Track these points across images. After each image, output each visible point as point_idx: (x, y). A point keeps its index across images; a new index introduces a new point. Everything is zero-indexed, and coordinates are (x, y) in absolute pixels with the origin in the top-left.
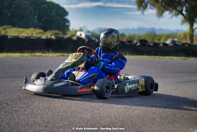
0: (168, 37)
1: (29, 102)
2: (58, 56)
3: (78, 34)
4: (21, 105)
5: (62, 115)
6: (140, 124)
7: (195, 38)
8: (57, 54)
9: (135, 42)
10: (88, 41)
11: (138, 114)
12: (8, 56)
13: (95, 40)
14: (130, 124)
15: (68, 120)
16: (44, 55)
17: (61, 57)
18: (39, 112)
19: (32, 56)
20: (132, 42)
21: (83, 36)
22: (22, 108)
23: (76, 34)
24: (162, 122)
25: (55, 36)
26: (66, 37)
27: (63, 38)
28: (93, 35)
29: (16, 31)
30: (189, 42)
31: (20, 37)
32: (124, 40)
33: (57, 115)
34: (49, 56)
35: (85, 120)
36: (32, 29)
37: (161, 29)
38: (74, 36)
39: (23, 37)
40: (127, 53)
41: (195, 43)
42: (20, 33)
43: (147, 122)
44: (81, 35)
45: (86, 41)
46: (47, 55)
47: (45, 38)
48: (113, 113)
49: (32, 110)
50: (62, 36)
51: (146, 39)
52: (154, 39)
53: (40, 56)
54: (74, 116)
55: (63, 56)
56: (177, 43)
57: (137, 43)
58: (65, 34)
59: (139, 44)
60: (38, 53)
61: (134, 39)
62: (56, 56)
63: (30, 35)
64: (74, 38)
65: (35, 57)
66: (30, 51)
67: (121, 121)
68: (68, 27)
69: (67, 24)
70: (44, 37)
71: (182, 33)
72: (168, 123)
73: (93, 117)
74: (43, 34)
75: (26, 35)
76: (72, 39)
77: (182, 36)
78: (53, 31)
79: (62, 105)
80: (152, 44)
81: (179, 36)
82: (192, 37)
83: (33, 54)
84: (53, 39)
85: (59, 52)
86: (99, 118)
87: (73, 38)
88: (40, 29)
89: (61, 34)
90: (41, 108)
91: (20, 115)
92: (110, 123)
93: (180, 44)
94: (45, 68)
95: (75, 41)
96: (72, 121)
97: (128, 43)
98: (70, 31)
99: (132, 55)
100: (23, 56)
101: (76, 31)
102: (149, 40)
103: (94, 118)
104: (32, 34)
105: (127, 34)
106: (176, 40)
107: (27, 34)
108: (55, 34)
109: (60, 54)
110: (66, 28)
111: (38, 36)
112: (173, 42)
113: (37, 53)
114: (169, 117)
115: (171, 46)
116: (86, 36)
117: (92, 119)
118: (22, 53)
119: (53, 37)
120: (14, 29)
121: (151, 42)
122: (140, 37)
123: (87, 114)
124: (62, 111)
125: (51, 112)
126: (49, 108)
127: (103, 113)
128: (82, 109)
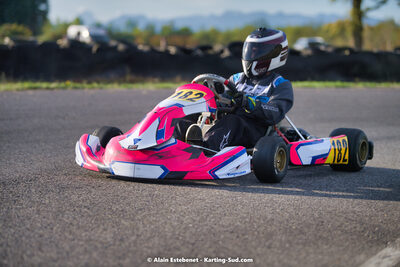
0: (299, 33)
2: (23, 90)
3: (72, 32)
5: (41, 236)
6: (236, 248)
7: (366, 34)
8: (19, 85)
9: (217, 48)
10: (98, 50)
11: (230, 225)
13: (115, 48)
15: (57, 245)
17: (31, 92)
20: (210, 48)
21: (85, 36)
23: (66, 32)
24: (290, 242)
25: (11, 39)
26: (41, 39)
27: (33, 43)
28: (111, 33)
30: (351, 43)
32: (190, 45)
33: (28, 237)
35: (99, 246)
37: (281, 15)
38: (61, 37)
41: (367, 46)
43: (254, 243)
44: (79, 34)
45: (95, 49)
48: (168, 226)
50: (31, 38)
54: (71, 237)
55: (35, 88)
56: (322, 48)
57: (222, 52)
58: (36, 32)
59: (227, 53)
61: (215, 40)
62: (18, 90)
64: (63, 43)
67: (188, 242)
68: (45, 14)
69: (42, 7)
71: (334, 22)
72: (304, 244)
76: (58, 46)
77: (334, 30)
79: (38, 212)
81: (327, 31)
82: (358, 31)
84: (6, 46)
85: (25, 79)
86: (133, 238)
87: (59, 41)
89: (28, 32)
92: (161, 249)
93: (330, 50)
95: (65, 49)
96: (67, 248)
97: (199, 52)
98: (50, 26)
101: (66, 26)
103: (122, 240)
105: (196, 29)
106: (319, 39)
108: (13, 35)
109: (27, 85)
110: (40, 18)
112: (313, 46)
114: (306, 230)
115: (309, 57)
116: (93, 37)
117: (118, 243)
119: (7, 41)
122: (228, 35)
123: (105, 230)
124: (39, 225)
125: (12, 230)
126: (5, 221)
127: (145, 226)
128: (89, 219)
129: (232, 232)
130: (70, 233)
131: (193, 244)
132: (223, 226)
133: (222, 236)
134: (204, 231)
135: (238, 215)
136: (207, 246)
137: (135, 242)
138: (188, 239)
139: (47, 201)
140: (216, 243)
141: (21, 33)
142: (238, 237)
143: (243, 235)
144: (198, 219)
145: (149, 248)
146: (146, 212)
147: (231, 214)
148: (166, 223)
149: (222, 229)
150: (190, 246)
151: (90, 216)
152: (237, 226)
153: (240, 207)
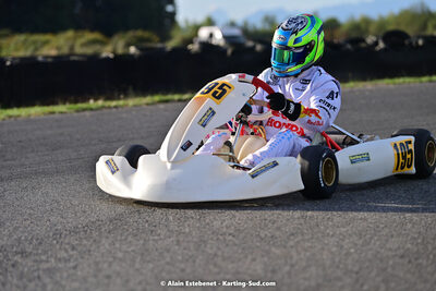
1: (85, 242)
2: (153, 104)
3: (204, 33)
4: (63, 254)
5: (183, 270)
8: (148, 99)
9: (370, 40)
10: (233, 53)
11: (399, 248)
12: (10, 117)
13: (253, 48)
14: (379, 279)
16: (114, 103)
17: (162, 106)
18: (116, 267)
19: (78, 111)
20: (364, 41)
21: (218, 38)
22: (67, 260)
23: (196, 35)
25: (137, 47)
26: (170, 45)
27: (162, 50)
28: (246, 32)
29: (25, 42)
31: (40, 59)
32: (339, 38)
34: (127, 105)
36: (70, 33)
38: (191, 42)
39: (46, 57)
40: (350, 75)
42: (36, 49)
44: (211, 35)
45: (229, 52)
46: (121, 102)
47: (111, 56)
48: (325, 252)
49: (97, 263)
50: (159, 45)
51: (403, 28)
52: (424, 27)
53: (103, 107)
54: (216, 270)
55: (167, 101)
57: (376, 43)
58: (165, 37)
59: (381, 45)
60: (96, 100)
61: (367, 32)
62: (148, 104)
63: (65, 50)
64: (194, 47)
65: (88, 113)
66: (72, 98)
67: (351, 271)
68: (173, 15)
69: (169, 8)
70: (107, 52)
73: (270, 268)
74: (103, 43)
75: (53, 52)
76: (189, 51)
78: (131, 34)
79: (178, 242)
80: (420, 42)
83: (80, 105)
84: (132, 56)
85: (154, 92)
86: (287, 268)
87: (190, 47)
88: (92, 30)
89: (155, 38)
90: (120, 255)
91: (63, 283)
94: (119, 140)
95: (196, 55)
97: (349, 46)
98: (179, 28)
99: (364, 79)
100: (53, 113)
101: (197, 28)
102: (410, 31)
104: (72, 48)
107: (58, 48)
108: (138, 42)
109: (157, 98)
110: (167, 21)
111: (89, 51)
113: (92, 101)
116: (226, 37)
118: (48, 105)
119: (133, 50)
120: (21, 38)
121: (419, 37)
122: (382, 23)
123: (254, 260)
124: (180, 258)
125: (151, 266)
126: (142, 254)
127: (299, 253)
128: (236, 248)
129: (402, 257)
130: (215, 265)
131: (357, 273)
132: (390, 249)
133: (391, 262)
134: (370, 256)
135: (408, 235)
136: (373, 274)
137: (289, 273)
138: (350, 267)
139: (187, 230)
140: (384, 270)
141: (148, 40)
142: (410, 262)
143: (416, 259)
144: (361, 242)
145: (305, 279)
146: (300, 238)
147: (399, 235)
148: (323, 249)
149: (390, 253)
150: (354, 276)
151: (236, 245)
152: (408, 249)
153: (409, 226)
